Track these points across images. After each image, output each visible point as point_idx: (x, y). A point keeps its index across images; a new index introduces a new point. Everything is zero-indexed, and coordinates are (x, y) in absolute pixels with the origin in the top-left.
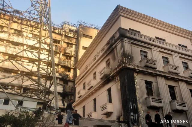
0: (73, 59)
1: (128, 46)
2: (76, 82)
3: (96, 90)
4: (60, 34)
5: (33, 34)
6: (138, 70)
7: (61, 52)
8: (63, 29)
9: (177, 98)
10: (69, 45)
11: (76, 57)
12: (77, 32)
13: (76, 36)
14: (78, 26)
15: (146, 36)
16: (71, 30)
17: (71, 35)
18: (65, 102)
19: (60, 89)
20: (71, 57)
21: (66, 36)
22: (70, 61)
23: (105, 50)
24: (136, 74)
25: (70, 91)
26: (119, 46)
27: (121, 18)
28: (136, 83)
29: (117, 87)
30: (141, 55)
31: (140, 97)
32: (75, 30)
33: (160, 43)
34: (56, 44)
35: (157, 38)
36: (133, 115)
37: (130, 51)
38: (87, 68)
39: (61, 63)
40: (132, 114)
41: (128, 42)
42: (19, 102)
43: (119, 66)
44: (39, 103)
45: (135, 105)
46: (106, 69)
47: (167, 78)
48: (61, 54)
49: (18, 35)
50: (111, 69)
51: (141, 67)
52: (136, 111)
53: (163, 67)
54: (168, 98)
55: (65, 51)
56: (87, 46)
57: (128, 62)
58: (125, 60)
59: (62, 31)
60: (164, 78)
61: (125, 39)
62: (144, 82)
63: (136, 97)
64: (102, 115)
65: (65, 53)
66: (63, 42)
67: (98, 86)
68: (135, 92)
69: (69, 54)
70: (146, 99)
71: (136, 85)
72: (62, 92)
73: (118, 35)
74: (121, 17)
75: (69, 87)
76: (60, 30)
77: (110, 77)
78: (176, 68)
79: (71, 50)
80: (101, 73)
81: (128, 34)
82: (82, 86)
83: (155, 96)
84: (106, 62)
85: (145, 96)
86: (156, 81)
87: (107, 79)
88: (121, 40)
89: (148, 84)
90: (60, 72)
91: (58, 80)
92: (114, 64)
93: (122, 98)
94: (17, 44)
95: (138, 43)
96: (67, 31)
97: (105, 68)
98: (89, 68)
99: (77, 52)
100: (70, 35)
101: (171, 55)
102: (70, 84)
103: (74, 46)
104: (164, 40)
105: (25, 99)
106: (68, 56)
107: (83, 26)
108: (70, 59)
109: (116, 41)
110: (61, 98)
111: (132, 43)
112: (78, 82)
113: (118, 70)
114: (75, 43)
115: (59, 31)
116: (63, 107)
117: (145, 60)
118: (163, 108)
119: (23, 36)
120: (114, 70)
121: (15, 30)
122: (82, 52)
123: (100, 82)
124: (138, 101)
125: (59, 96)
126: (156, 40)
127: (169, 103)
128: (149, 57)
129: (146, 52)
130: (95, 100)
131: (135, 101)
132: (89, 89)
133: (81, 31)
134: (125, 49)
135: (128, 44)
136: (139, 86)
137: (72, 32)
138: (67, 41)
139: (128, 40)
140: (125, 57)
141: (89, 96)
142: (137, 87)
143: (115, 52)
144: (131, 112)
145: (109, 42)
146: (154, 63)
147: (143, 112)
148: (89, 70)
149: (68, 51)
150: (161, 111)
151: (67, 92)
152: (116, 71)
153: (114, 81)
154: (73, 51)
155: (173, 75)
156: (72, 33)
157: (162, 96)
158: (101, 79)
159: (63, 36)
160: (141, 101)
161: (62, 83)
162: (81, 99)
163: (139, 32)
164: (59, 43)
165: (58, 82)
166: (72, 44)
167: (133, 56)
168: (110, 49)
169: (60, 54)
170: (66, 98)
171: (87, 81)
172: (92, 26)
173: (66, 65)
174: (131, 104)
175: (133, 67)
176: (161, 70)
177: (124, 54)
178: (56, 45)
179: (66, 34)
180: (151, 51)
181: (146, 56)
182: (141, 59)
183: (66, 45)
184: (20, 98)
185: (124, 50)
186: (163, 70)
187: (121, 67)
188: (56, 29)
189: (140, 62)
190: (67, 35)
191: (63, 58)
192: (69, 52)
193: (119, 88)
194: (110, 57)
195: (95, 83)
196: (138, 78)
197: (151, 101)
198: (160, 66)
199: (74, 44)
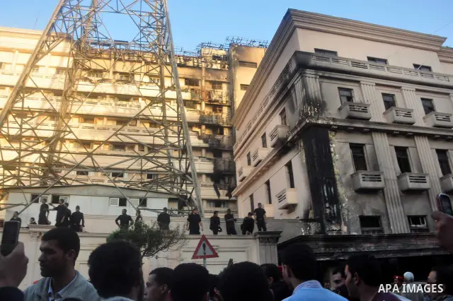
0: (225, 110)
1: (313, 84)
2: (234, 153)
3: (268, 167)
4: (198, 67)
5: (150, 76)
6: (335, 125)
7: (202, 100)
8: (201, 57)
9: (412, 169)
10: (216, 84)
11: (231, 107)
12: (226, 59)
13: (227, 66)
14: (228, 47)
15: (347, 60)
16: (216, 58)
17: (217, 66)
18: (221, 189)
19: (208, 167)
20: (221, 106)
21: (207, 69)
22: (220, 114)
23: (276, 93)
24: (333, 133)
25: (227, 168)
26: (298, 86)
27: (299, 31)
28: (332, 150)
29: (302, 160)
30: (341, 96)
31: (341, 173)
32: (224, 55)
33: (377, 67)
34: (192, 87)
35: (370, 59)
36: (329, 208)
37: (318, 94)
38: (249, 127)
39: (205, 120)
40: (327, 205)
41: (314, 76)
42: (140, 200)
43: (300, 123)
44: (170, 200)
45: (332, 189)
46: (279, 129)
47: (391, 134)
48: (203, 104)
49: (127, 82)
50: (289, 127)
51: (341, 121)
52: (335, 199)
53: (384, 114)
54: (395, 170)
55: (210, 97)
56: (249, 84)
57: (315, 113)
58: (311, 111)
59: (200, 61)
60: (386, 136)
61: (308, 71)
62: (348, 146)
63: (334, 175)
64: (280, 209)
65: (210, 101)
66: (203, 81)
67: (270, 159)
68: (332, 167)
69: (217, 101)
70: (352, 176)
71: (333, 154)
72: (212, 171)
73: (293, 66)
74: (297, 29)
75: (225, 161)
76: (196, 61)
77: (287, 143)
78: (409, 114)
79: (221, 94)
80: (272, 137)
81: (313, 62)
82: (245, 159)
83: (369, 171)
84: (281, 114)
85: (352, 170)
86: (371, 142)
87: (283, 147)
88: (300, 74)
89: (357, 149)
90: (205, 137)
91: (204, 151)
92: (293, 119)
93: (310, 180)
94: (126, 98)
95: (332, 76)
96: (209, 59)
97: (277, 127)
98: (253, 126)
99: (231, 96)
100: (215, 67)
101: (399, 88)
102: (226, 156)
103: (225, 86)
104: (385, 61)
105: (149, 194)
106: (216, 106)
107: (237, 47)
108: (221, 111)
109: (292, 76)
110: (212, 183)
111: (321, 77)
112: (238, 152)
113: (299, 129)
114: (225, 80)
115: (194, 62)
116: (216, 197)
117: (348, 107)
118: (385, 189)
119: (134, 83)
120: (292, 131)
121: (121, 73)
122: (240, 95)
123: (272, 152)
124: (338, 182)
125: (209, 180)
126: (368, 63)
127: (395, 178)
128: (357, 99)
129: (350, 90)
130: (268, 183)
131: (332, 182)
132: (256, 166)
133: (234, 56)
134: (310, 91)
135: (314, 79)
136: (339, 153)
137: (218, 60)
138: (212, 79)
139: (314, 73)
140: (309, 105)
141: (258, 177)
142: (336, 157)
143: (293, 95)
144: (326, 202)
145: (281, 78)
146: (365, 110)
147: (347, 200)
148: (253, 131)
149: (214, 97)
150: (381, 195)
151: (222, 171)
152: (296, 132)
153: (296, 149)
154: (224, 95)
155: (403, 127)
156: (219, 62)
157: (382, 169)
158: (273, 146)
159: (204, 69)
160: (344, 180)
161: (211, 156)
162: (246, 182)
163: (335, 53)
164: (197, 85)
165: (204, 155)
166: (220, 83)
167: (325, 100)
168: (284, 92)
169: (200, 104)
170: (222, 183)
171: (252, 150)
172: (254, 44)
173: (214, 123)
174: (325, 188)
175: (325, 122)
176: (379, 121)
177: (308, 100)
178: (192, 89)
179: (207, 66)
180: (360, 86)
181: (350, 98)
182: (340, 105)
183: (211, 86)
184: (142, 194)
185: (307, 92)
186: (384, 120)
187: (304, 124)
188: (189, 60)
189: (340, 109)
190: (209, 67)
191: (207, 110)
192: (218, 99)
193: (304, 161)
194: (285, 105)
195: (265, 153)
196: (336, 141)
197: (361, 180)
198: (377, 113)
199: (224, 82)
